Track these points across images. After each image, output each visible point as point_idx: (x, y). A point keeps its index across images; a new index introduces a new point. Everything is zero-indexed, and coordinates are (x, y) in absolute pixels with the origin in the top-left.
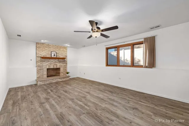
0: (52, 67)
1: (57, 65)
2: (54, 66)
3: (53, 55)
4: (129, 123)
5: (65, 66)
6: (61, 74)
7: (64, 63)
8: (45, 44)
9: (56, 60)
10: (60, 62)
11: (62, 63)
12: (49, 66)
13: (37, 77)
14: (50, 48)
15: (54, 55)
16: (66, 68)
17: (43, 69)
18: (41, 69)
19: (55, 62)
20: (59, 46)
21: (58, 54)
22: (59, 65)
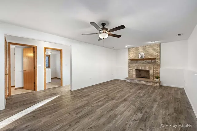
0: (140, 68)
1: (145, 66)
2: (141, 67)
3: (140, 56)
4: (70, 124)
5: (155, 68)
6: (151, 78)
7: (155, 65)
8: (133, 48)
9: (144, 62)
10: (149, 63)
11: (152, 65)
12: (137, 67)
13: (129, 76)
14: (138, 50)
15: (142, 57)
16: (157, 71)
17: (132, 70)
18: (131, 70)
19: (144, 64)
20: (147, 46)
21: (147, 54)
22: (147, 67)
